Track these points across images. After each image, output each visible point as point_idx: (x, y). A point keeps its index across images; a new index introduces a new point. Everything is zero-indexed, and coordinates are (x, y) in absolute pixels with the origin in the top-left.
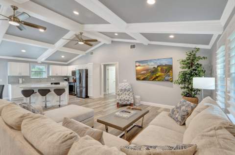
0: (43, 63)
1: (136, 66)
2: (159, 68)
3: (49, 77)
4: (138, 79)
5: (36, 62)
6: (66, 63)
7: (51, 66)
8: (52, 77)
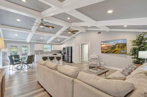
0: (49, 44)
1: (102, 45)
2: (117, 46)
3: (52, 51)
4: (102, 52)
5: (46, 44)
6: (60, 43)
7: (53, 45)
8: (53, 51)
